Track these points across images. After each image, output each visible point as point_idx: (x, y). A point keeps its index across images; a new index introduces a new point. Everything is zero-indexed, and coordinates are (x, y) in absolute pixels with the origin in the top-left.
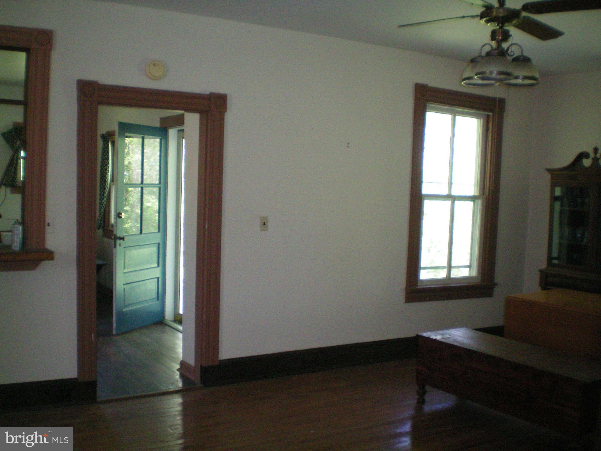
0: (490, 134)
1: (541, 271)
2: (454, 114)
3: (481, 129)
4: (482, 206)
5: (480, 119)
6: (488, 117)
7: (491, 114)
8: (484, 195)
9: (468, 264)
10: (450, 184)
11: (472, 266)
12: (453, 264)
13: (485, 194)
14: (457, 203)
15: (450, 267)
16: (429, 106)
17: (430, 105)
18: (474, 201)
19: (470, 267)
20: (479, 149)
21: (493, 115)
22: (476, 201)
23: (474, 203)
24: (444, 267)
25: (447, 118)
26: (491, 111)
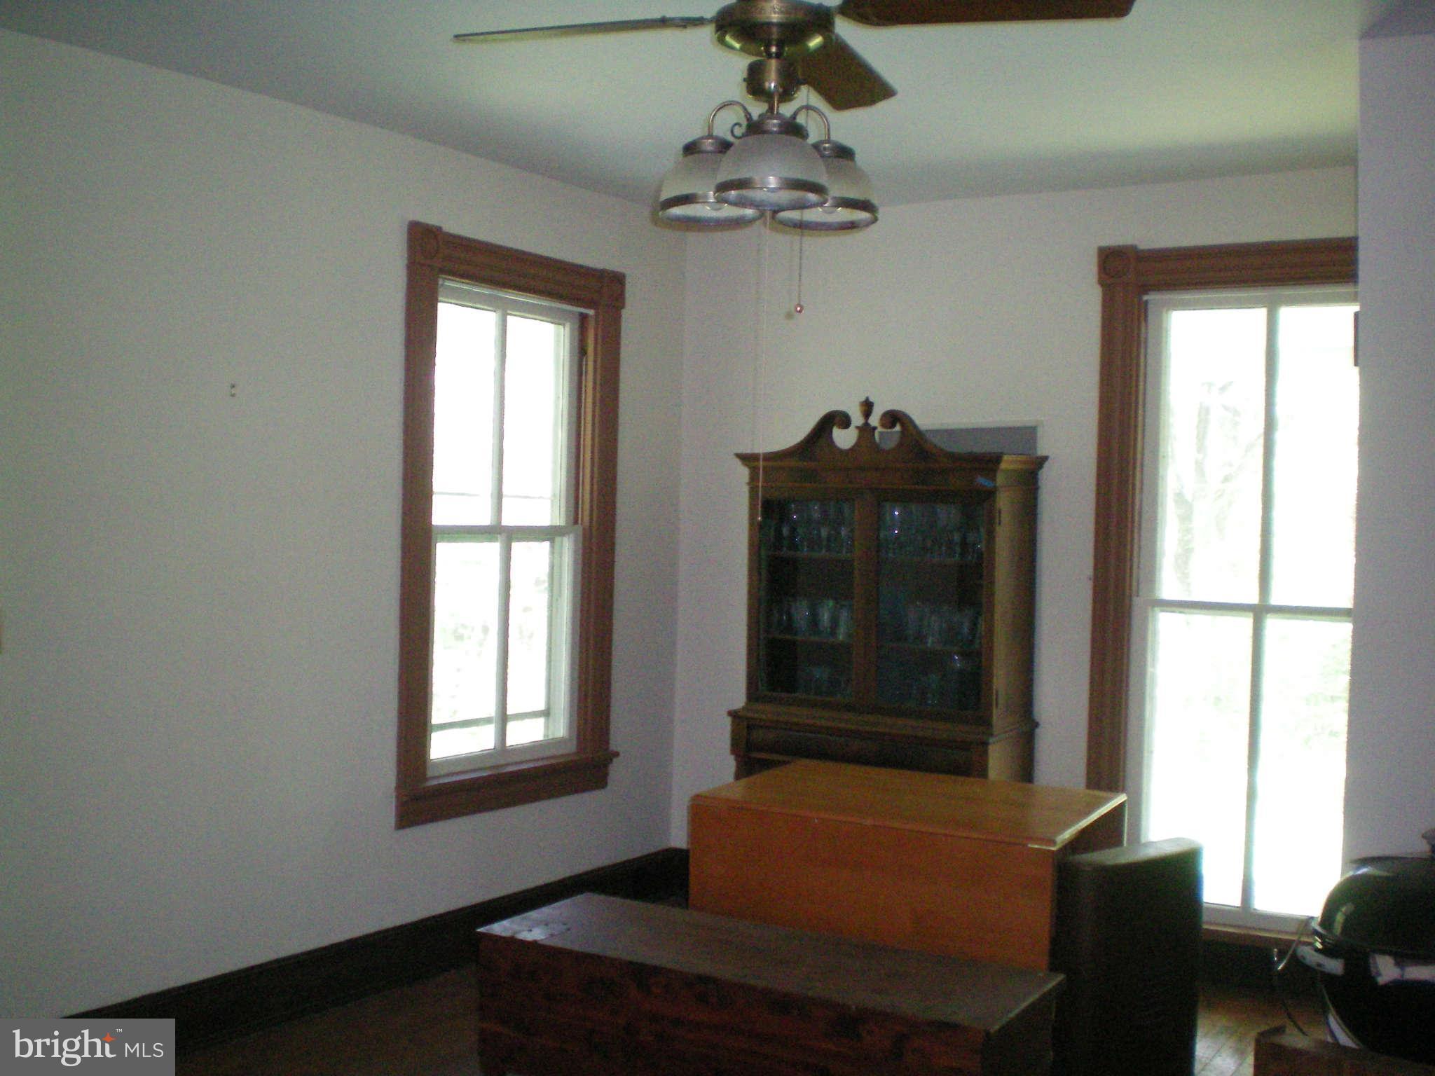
0: (591, 364)
1: (734, 715)
2: (504, 309)
3: (566, 354)
4: (575, 552)
5: (564, 325)
6: (583, 318)
7: (591, 312)
8: (576, 522)
9: (541, 706)
10: (499, 496)
11: (552, 712)
12: (510, 710)
13: (580, 521)
14: (517, 547)
15: (503, 718)
16: (442, 285)
17: (448, 283)
18: (552, 541)
19: (546, 713)
20: (564, 403)
21: (597, 315)
22: (558, 539)
23: (552, 547)
24: (488, 721)
25: (487, 319)
26: (590, 304)
